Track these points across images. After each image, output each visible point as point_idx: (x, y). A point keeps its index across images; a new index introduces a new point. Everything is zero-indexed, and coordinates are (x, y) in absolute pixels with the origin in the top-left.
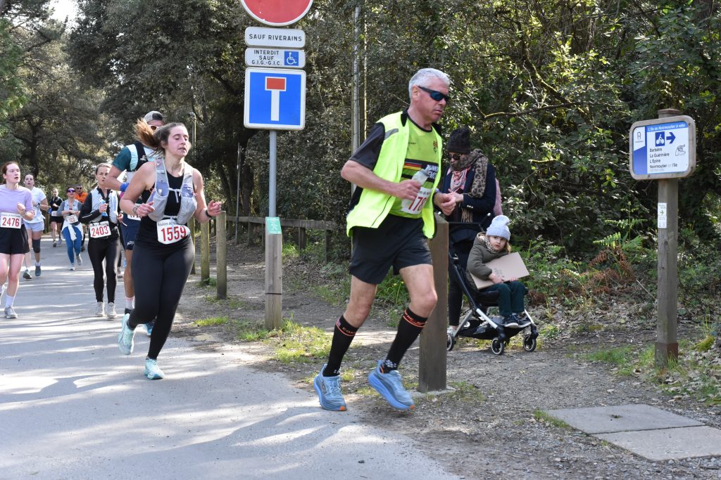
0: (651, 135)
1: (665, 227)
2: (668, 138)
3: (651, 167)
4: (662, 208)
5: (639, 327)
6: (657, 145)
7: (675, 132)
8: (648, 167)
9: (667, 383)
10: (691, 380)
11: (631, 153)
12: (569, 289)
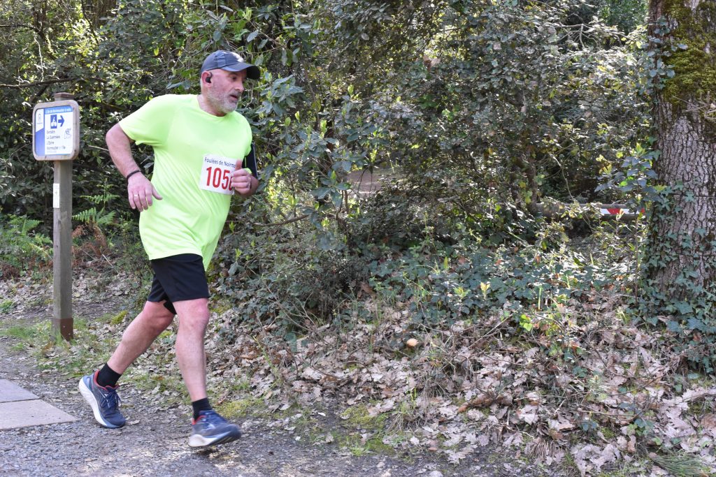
0: (48, 117)
1: (58, 207)
2: (60, 121)
3: (48, 148)
4: (56, 188)
5: (90, 301)
6: (52, 128)
7: (63, 115)
8: (46, 148)
9: (47, 357)
10: (72, 353)
11: (33, 134)
12: (43, 263)
